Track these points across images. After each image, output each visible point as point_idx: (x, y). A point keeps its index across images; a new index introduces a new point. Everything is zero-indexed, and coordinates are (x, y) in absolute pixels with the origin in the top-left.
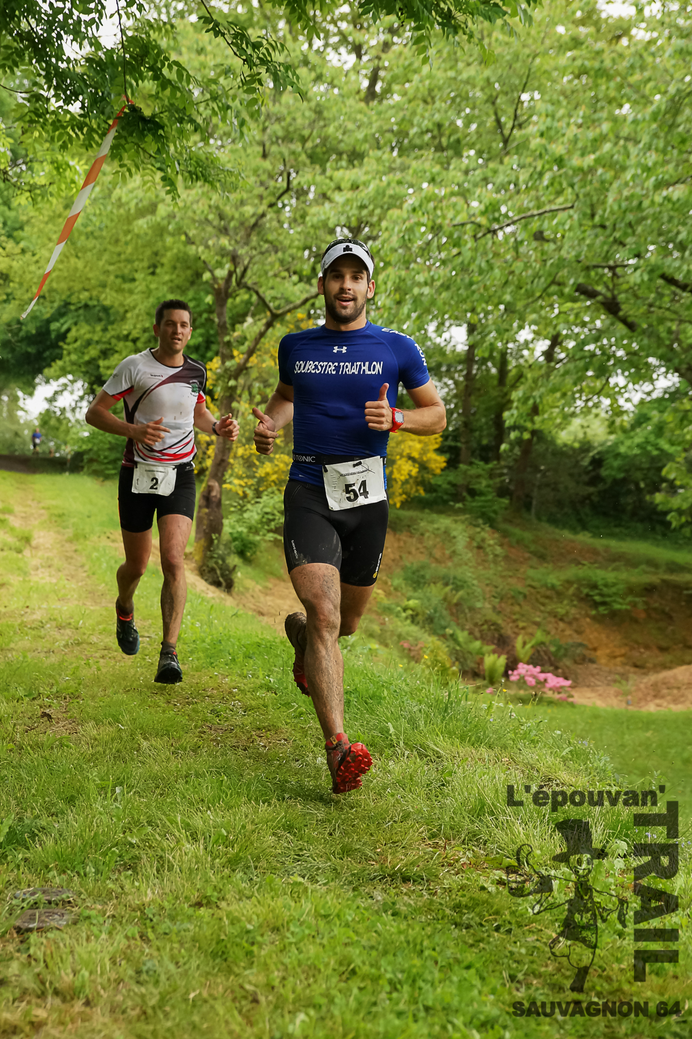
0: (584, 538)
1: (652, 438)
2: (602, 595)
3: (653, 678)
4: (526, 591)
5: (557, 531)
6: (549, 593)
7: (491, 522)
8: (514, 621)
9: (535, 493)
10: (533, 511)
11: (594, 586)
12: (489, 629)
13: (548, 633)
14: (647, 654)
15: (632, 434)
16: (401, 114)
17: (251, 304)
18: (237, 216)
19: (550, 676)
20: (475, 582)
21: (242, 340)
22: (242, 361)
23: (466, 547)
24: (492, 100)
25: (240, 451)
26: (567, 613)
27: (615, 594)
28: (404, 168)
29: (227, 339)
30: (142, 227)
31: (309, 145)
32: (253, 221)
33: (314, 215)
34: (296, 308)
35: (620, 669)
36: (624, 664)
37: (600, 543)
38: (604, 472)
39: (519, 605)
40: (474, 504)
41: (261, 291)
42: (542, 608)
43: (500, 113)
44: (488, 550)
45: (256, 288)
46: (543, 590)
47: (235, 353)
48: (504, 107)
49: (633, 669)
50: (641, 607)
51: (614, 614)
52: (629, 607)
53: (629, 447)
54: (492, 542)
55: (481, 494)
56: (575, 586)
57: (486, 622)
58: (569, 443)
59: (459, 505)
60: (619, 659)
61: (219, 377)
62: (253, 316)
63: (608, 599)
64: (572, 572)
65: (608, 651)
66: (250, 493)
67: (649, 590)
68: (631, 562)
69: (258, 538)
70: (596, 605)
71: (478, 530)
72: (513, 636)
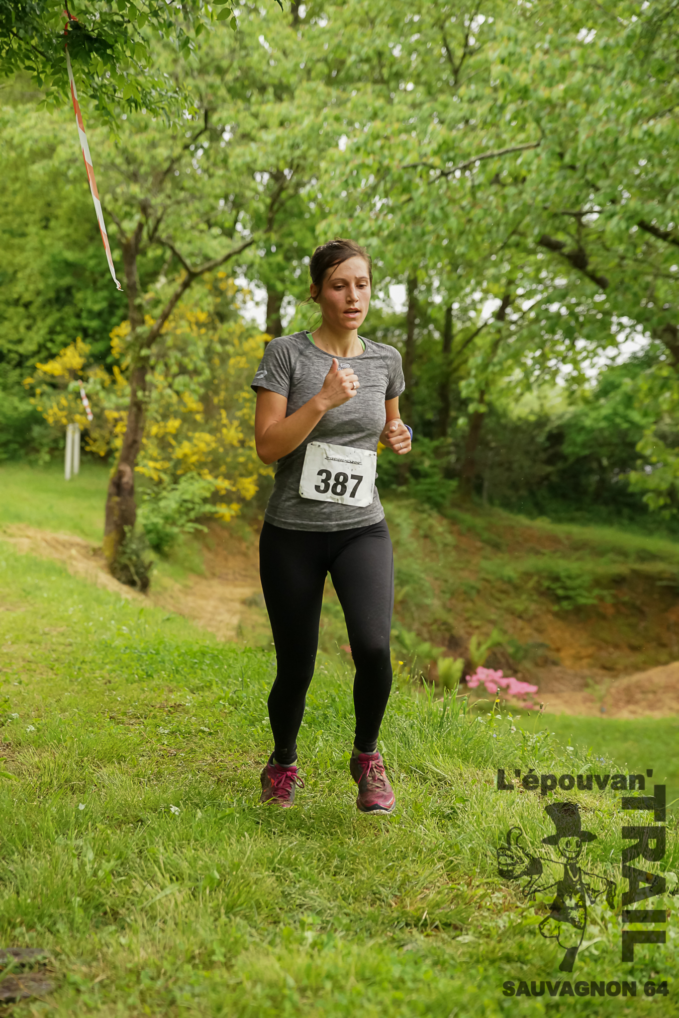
0: (542, 524)
1: (621, 409)
2: (565, 588)
3: (625, 681)
4: (479, 585)
5: (511, 516)
6: (505, 587)
7: (437, 506)
8: (467, 620)
9: (487, 475)
10: (485, 494)
11: (556, 579)
12: (439, 630)
13: (505, 632)
14: (616, 654)
15: (597, 404)
16: (336, 41)
17: (164, 261)
18: (147, 159)
19: (512, 681)
20: (423, 575)
21: (156, 302)
22: (155, 327)
23: (412, 536)
24: (440, 24)
25: (154, 430)
26: (526, 610)
27: (580, 587)
28: (341, 103)
29: (138, 301)
30: (36, 173)
31: (229, 77)
32: (166, 166)
33: (238, 156)
34: (217, 265)
35: (586, 672)
36: (591, 666)
37: (562, 530)
38: (566, 449)
39: (472, 601)
40: (419, 487)
41: (178, 245)
42: (498, 604)
43: (449, 39)
44: (437, 538)
45: (171, 243)
46: (498, 584)
47: (147, 318)
48: (453, 31)
49: (601, 672)
50: (609, 600)
51: (579, 610)
52: (595, 602)
53: (596, 420)
54: (440, 529)
55: (426, 475)
56: (535, 578)
57: (435, 621)
58: (523, 415)
59: (403, 489)
60: (585, 661)
61: (129, 346)
62: (166, 275)
63: (571, 593)
64: (530, 563)
65: (572, 652)
66: (166, 478)
67: (618, 581)
68: (598, 551)
69: (176, 530)
70: (558, 599)
71: (425, 516)
72: (465, 636)
